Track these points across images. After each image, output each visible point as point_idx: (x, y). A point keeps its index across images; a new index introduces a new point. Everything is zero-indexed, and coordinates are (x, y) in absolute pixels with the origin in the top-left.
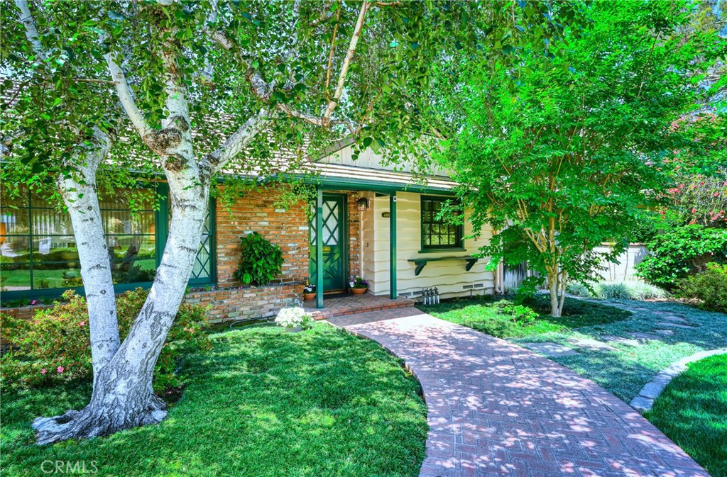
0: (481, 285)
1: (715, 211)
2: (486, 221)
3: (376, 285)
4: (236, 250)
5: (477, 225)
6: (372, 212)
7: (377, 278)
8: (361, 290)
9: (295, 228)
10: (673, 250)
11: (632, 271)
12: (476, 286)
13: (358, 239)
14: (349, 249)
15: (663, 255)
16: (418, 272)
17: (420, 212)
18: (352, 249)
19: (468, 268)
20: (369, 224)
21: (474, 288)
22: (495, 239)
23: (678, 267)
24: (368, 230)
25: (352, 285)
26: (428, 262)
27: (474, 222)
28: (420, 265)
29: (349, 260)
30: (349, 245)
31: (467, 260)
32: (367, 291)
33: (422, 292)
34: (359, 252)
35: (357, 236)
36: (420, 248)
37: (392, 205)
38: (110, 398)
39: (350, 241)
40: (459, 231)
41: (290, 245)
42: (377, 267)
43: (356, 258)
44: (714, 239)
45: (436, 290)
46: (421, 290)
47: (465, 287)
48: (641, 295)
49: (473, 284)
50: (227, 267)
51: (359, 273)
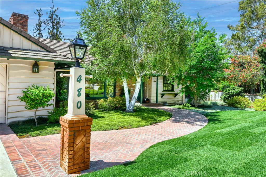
0: (179, 102)
1: (240, 82)
2: (180, 84)
3: (152, 100)
4: (120, 90)
5: (178, 85)
6: (151, 81)
7: (152, 98)
8: (148, 101)
9: (132, 85)
10: (229, 93)
11: (220, 99)
12: (177, 102)
13: (147, 88)
14: (144, 90)
15: (227, 94)
16: (162, 97)
17: (163, 81)
18: (145, 90)
19: (175, 97)
20: (150, 84)
21: (176, 103)
22: (182, 88)
23: (230, 98)
24: (150, 85)
25: (146, 100)
26: (165, 95)
27: (178, 84)
28: (163, 95)
29: (144, 93)
30: (144, 89)
31: (175, 94)
32: (149, 102)
33: (163, 103)
34: (147, 91)
35: (147, 87)
36: (163, 91)
37: (157, 79)
38: (130, 109)
39: (145, 88)
40: (173, 86)
41: (131, 89)
42: (152, 95)
43: (146, 93)
44: (237, 90)
45: (167, 102)
46: (163, 102)
47: (174, 102)
48: (220, 105)
49: (176, 101)
50: (118, 94)
51: (146, 97)
